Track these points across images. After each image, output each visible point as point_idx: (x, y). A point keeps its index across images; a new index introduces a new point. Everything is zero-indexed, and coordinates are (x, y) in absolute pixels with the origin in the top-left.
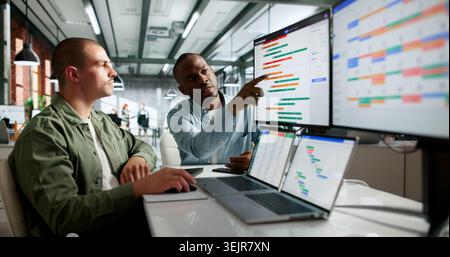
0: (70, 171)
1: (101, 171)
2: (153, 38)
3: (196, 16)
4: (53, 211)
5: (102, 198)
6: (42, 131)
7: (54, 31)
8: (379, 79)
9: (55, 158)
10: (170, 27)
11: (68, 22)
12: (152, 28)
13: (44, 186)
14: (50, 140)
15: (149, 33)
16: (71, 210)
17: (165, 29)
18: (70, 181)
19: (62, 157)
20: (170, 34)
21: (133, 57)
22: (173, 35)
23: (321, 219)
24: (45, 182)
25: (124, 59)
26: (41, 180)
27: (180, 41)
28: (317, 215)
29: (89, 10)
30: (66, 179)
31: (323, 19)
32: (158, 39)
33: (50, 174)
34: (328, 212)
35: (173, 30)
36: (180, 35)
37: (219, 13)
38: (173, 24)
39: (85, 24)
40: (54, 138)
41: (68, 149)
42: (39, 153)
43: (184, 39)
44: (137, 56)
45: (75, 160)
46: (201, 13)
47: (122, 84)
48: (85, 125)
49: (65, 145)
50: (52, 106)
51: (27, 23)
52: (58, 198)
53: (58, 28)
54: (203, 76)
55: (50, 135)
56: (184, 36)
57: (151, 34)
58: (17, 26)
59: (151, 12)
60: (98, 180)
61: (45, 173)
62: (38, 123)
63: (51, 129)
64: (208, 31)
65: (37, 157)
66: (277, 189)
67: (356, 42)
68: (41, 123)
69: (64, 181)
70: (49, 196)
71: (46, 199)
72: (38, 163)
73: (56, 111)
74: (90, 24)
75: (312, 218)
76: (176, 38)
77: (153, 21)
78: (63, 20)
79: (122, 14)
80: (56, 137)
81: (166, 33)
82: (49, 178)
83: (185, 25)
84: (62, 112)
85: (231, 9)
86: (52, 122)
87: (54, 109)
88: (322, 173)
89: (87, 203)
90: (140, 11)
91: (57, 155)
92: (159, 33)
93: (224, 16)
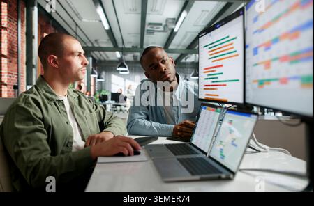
0: (44, 137)
1: (72, 137)
2: (151, 32)
3: (184, 14)
4: (28, 168)
5: (66, 159)
6: (23, 105)
7: (74, 27)
8: (268, 65)
9: (32, 127)
10: (164, 24)
11: (84, 20)
12: (150, 24)
13: (22, 149)
14: (29, 112)
15: (147, 28)
16: (41, 168)
17: (161, 24)
18: (43, 145)
19: (37, 126)
20: (164, 29)
21: (136, 47)
22: (167, 29)
23: (228, 179)
24: (23, 145)
25: (128, 48)
26: (20, 143)
27: (172, 34)
28: (223, 176)
29: (100, 10)
30: (40, 143)
31: (240, 15)
32: (155, 33)
33: (27, 139)
34: (234, 174)
35: (166, 25)
36: (173, 30)
37: (203, 11)
38: (167, 20)
39: (98, 22)
40: (32, 111)
41: (43, 120)
42: (19, 122)
43: (176, 33)
44: (139, 47)
45: (50, 129)
46: (188, 12)
47: (127, 69)
48: (61, 101)
49: (40, 116)
50: (35, 86)
51: (51, 21)
52: (32, 159)
53: (77, 25)
54: (163, 66)
55: (29, 109)
56: (175, 30)
57: (149, 29)
58: (45, 24)
59: (148, 11)
60: (69, 143)
61: (23, 138)
62: (21, 100)
63: (30, 104)
64: (195, 26)
65: (17, 126)
66: (206, 154)
67: (257, 34)
68: (23, 99)
69: (38, 145)
70: (25, 157)
71: (23, 159)
72: (18, 130)
73: (38, 90)
74: (101, 21)
75: (219, 179)
76: (169, 32)
77: (150, 18)
78: (80, 19)
79: (126, 13)
80: (34, 110)
81: (161, 28)
82: (26, 142)
83: (175, 21)
84: (42, 91)
85: (212, 8)
86: (32, 98)
87: (36, 88)
88: (235, 142)
89: (54, 162)
90: (140, 11)
91: (34, 124)
92: (155, 28)
93: (207, 13)
